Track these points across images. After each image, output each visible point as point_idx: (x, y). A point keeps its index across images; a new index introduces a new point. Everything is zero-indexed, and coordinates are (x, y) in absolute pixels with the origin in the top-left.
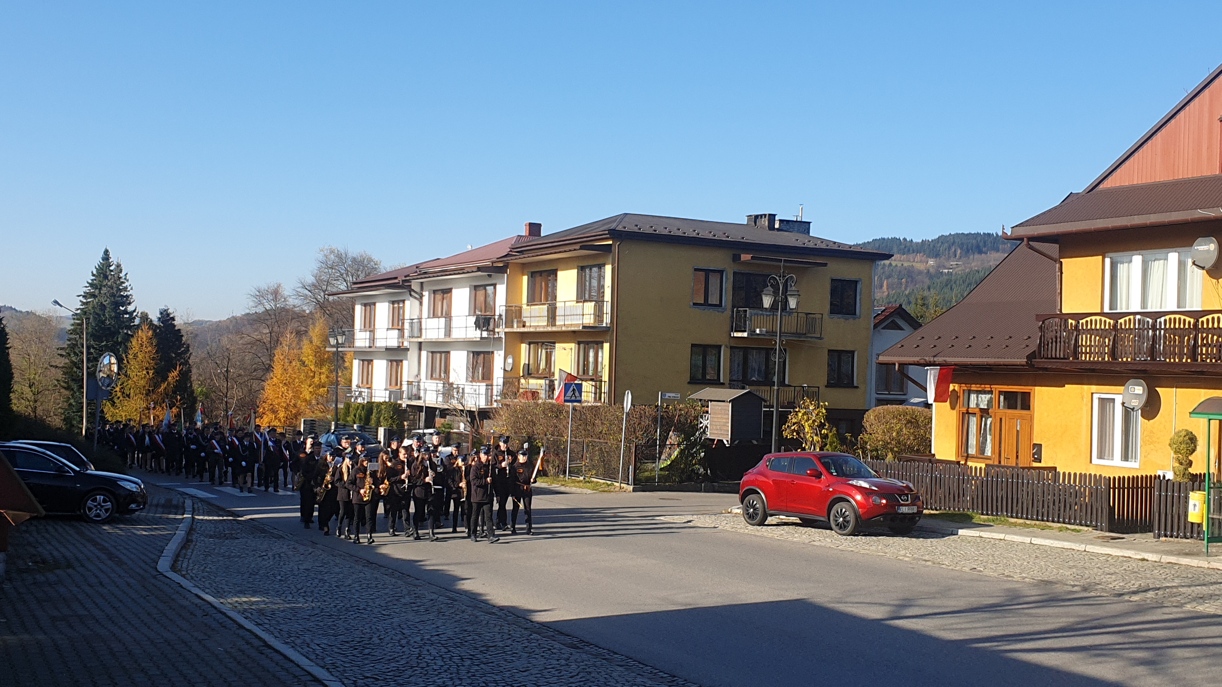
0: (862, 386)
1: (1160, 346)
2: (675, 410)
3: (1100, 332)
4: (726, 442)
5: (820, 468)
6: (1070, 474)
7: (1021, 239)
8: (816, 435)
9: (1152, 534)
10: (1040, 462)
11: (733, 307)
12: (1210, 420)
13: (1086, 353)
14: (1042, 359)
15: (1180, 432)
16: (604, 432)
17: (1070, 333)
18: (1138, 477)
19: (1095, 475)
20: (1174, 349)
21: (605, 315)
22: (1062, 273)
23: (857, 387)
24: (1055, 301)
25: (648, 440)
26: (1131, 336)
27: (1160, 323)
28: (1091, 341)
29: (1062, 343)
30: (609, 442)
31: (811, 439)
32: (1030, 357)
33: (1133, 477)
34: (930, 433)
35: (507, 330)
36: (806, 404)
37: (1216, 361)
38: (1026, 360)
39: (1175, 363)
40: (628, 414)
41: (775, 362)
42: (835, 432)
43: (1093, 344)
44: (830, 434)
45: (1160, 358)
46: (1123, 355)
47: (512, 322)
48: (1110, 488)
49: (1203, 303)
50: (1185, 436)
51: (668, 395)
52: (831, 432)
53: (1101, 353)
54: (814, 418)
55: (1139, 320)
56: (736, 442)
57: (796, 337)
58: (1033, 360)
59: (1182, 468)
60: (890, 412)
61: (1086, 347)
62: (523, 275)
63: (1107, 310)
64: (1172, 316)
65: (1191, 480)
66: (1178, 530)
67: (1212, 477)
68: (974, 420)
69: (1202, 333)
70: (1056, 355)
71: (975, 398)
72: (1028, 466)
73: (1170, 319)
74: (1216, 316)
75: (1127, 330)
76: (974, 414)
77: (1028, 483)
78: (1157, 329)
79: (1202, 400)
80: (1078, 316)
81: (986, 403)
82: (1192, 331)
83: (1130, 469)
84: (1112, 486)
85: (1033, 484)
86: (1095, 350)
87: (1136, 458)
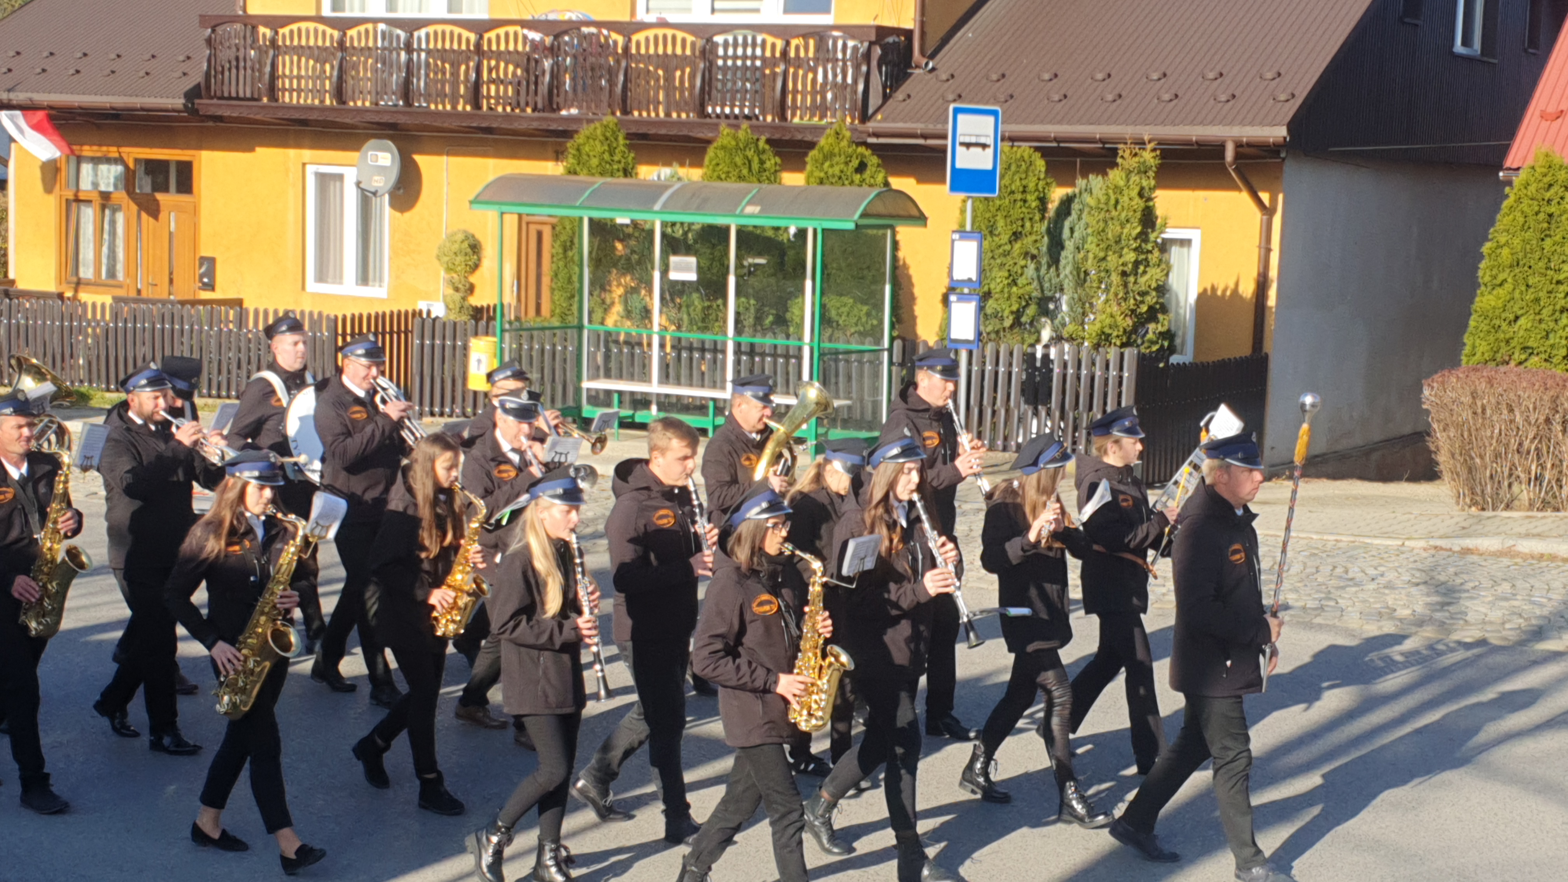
1: (419, 80)
3: (316, 52)
6: (266, 311)
10: (213, 289)
12: (502, 214)
13: (291, 90)
14: (212, 98)
15: (454, 234)
17: (261, 51)
18: (384, 315)
19: (311, 314)
20: (443, 86)
26: (370, 61)
27: (419, 39)
28: (299, 68)
29: (249, 71)
32: (193, 94)
33: (377, 314)
37: (512, 110)
38: (182, 101)
39: (445, 114)
43: (303, 73)
45: (419, 101)
46: (356, 95)
48: (336, 334)
49: (491, 7)
50: (462, 242)
53: (318, 91)
55: (383, 33)
58: (197, 101)
59: (458, 296)
61: (291, 78)
63: (326, 12)
64: (439, 28)
65: (473, 317)
66: (453, 402)
67: (506, 311)
68: (88, 215)
69: (489, 59)
70: (237, 93)
71: (91, 172)
72: (191, 297)
73: (436, 33)
74: (511, 29)
75: (362, 49)
76: (88, 202)
77: (192, 331)
78: (413, 50)
79: (491, 178)
80: (276, 22)
81: (112, 180)
82: (472, 55)
83: (371, 300)
84: (340, 331)
85: (201, 331)
86: (307, 84)
87: (381, 280)
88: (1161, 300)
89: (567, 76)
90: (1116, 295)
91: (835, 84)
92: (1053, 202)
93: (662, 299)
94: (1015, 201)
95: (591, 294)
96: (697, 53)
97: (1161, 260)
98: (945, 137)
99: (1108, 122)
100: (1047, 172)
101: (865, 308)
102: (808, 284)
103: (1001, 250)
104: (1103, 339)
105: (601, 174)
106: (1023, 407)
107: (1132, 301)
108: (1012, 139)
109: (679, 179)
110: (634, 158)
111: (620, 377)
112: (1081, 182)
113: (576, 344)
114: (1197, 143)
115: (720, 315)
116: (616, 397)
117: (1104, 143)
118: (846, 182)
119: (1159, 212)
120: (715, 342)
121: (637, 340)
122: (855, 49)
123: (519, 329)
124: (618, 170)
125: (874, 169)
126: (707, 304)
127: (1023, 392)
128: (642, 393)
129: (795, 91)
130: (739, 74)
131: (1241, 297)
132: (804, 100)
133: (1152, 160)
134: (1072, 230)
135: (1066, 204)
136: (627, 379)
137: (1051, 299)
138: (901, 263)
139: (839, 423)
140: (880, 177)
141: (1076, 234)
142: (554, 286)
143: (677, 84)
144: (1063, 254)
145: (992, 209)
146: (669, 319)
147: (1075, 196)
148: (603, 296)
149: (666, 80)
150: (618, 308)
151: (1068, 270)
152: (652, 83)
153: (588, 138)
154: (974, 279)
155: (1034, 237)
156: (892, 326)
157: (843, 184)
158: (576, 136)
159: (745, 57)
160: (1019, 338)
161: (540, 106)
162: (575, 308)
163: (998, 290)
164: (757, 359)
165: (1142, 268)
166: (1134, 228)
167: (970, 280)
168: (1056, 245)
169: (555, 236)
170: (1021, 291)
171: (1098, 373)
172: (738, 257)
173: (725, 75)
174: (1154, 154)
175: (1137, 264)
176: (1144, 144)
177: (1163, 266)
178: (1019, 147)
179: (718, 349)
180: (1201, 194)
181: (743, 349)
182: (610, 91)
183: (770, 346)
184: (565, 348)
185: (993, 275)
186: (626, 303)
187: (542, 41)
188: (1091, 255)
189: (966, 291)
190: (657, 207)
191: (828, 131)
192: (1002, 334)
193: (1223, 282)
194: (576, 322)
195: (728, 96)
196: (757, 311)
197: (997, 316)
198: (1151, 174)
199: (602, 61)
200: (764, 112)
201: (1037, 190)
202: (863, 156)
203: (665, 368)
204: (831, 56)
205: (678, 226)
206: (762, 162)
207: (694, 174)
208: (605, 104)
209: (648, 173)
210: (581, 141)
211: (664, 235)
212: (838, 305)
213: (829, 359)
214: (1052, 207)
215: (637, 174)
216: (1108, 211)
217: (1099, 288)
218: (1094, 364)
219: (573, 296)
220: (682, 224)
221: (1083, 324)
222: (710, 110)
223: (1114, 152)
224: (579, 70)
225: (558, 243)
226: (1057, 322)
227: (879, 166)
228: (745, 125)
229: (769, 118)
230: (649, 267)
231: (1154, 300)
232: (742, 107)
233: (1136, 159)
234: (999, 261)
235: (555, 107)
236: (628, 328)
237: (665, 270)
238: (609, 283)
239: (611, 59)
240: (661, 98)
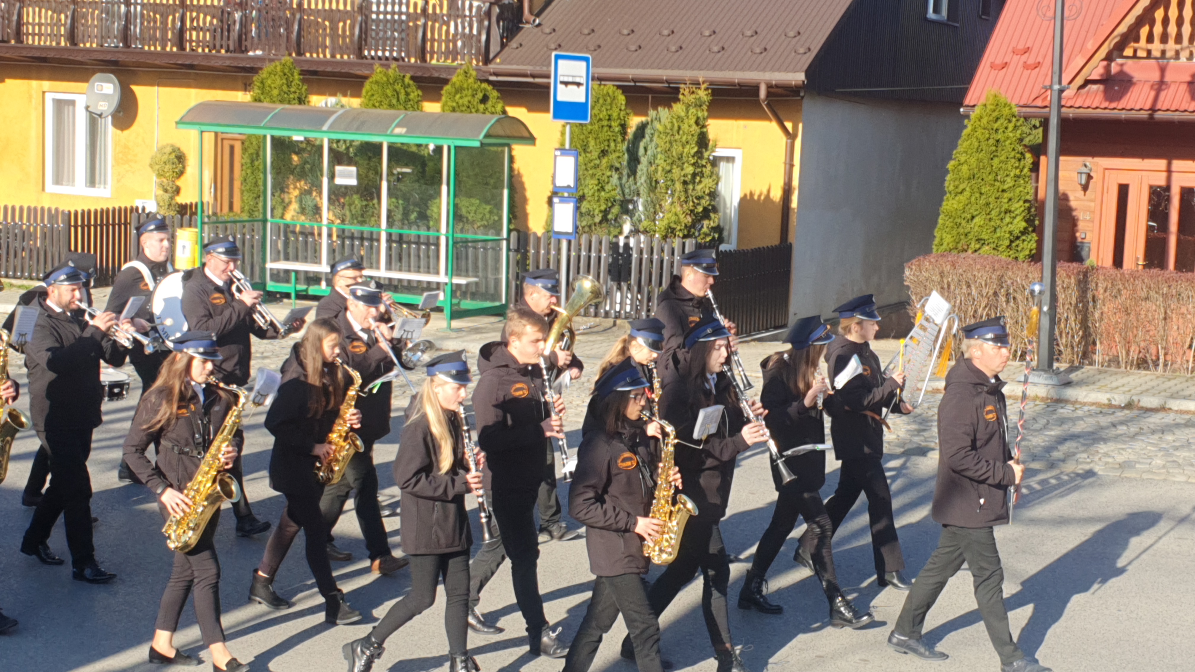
1: (135, 27)
3: (53, 4)
6: (13, 208)
12: (202, 132)
13: (34, 35)
15: (164, 147)
17: (10, 4)
18: (108, 210)
19: (49, 210)
20: (155, 32)
26: (97, 12)
28: (40, 17)
29: (1, 20)
33: (102, 209)
37: (210, 51)
39: (156, 54)
43: (43, 21)
45: (136, 44)
46: (86, 38)
48: (70, 226)
50: (170, 154)
53: (55, 35)
59: (167, 196)
61: (34, 25)
65: (179, 212)
67: (205, 208)
69: (191, 11)
75: (90, 3)
78: (131, 4)
79: (193, 103)
82: (178, 8)
83: (97, 199)
84: (73, 223)
86: (46, 29)
87: (105, 183)
88: (713, 203)
89: (253, 25)
90: (679, 199)
91: (463, 35)
92: (631, 127)
93: (330, 199)
94: (602, 126)
95: (273, 195)
96: (356, 9)
97: (712, 173)
98: (548, 77)
99: (672, 67)
100: (626, 105)
101: (488, 208)
102: (444, 188)
103: (592, 164)
104: (670, 232)
105: (281, 102)
106: (610, 283)
107: (691, 204)
108: (600, 79)
109: (342, 106)
110: (306, 90)
111: (296, 259)
112: (652, 113)
113: (261, 233)
114: (739, 84)
115: (376, 212)
116: (293, 275)
117: (669, 83)
118: (473, 110)
119: (711, 136)
120: (372, 233)
121: (310, 230)
122: (479, 8)
123: (216, 221)
124: (294, 99)
125: (494, 101)
126: (364, 203)
127: (610, 272)
128: (314, 272)
129: (433, 40)
130: (389, 25)
131: (772, 202)
132: (440, 46)
133: (705, 97)
134: (646, 149)
135: (641, 129)
136: (302, 262)
137: (631, 201)
138: (516, 172)
139: (468, 296)
140: (499, 107)
141: (649, 152)
142: (243, 188)
143: (340, 32)
144: (640, 167)
145: (585, 132)
146: (335, 215)
147: (648, 123)
148: (282, 196)
149: (331, 29)
150: (294, 206)
151: (643, 179)
152: (321, 31)
153: (270, 74)
154: (572, 186)
155: (617, 154)
156: (510, 221)
157: (471, 112)
158: (260, 72)
159: (393, 13)
160: (606, 231)
161: (231, 48)
162: (261, 205)
163: (590, 194)
164: (405, 246)
165: (698, 178)
166: (693, 148)
167: (569, 187)
168: (634, 160)
169: (245, 150)
170: (608, 195)
171: (666, 258)
172: (389, 167)
173: (377, 26)
174: (706, 92)
175: (694, 175)
176: (699, 84)
177: (714, 177)
178: (605, 85)
179: (374, 239)
180: (742, 123)
181: (393, 238)
182: (287, 37)
183: (415, 236)
184: (253, 236)
185: (587, 183)
186: (301, 201)
188: (660, 168)
189: (566, 195)
190: (325, 128)
191: (459, 71)
192: (593, 227)
193: (759, 189)
194: (261, 217)
195: (381, 42)
196: (404, 209)
197: (590, 214)
198: (705, 107)
199: (281, 14)
200: (409, 56)
201: (619, 118)
202: (485, 89)
203: (332, 252)
204: (460, 13)
205: (342, 142)
206: (407, 94)
207: (355, 102)
208: (283, 46)
209: (318, 101)
210: (264, 76)
211: (331, 149)
212: (467, 204)
213: (462, 246)
214: (631, 131)
215: (309, 102)
216: (673, 135)
217: (667, 193)
218: (663, 251)
219: (259, 197)
220: (345, 141)
221: (654, 220)
222: (366, 53)
223: (677, 90)
224: (262, 20)
225: (247, 155)
226: (635, 218)
227: (498, 98)
228: (394, 65)
229: (413, 60)
230: (319, 174)
231: (708, 203)
232: (391, 51)
233: (693, 96)
234: (591, 172)
235: (243, 49)
236: (303, 221)
237: (332, 177)
238: (288, 187)
239: (288, 12)
240: (328, 43)
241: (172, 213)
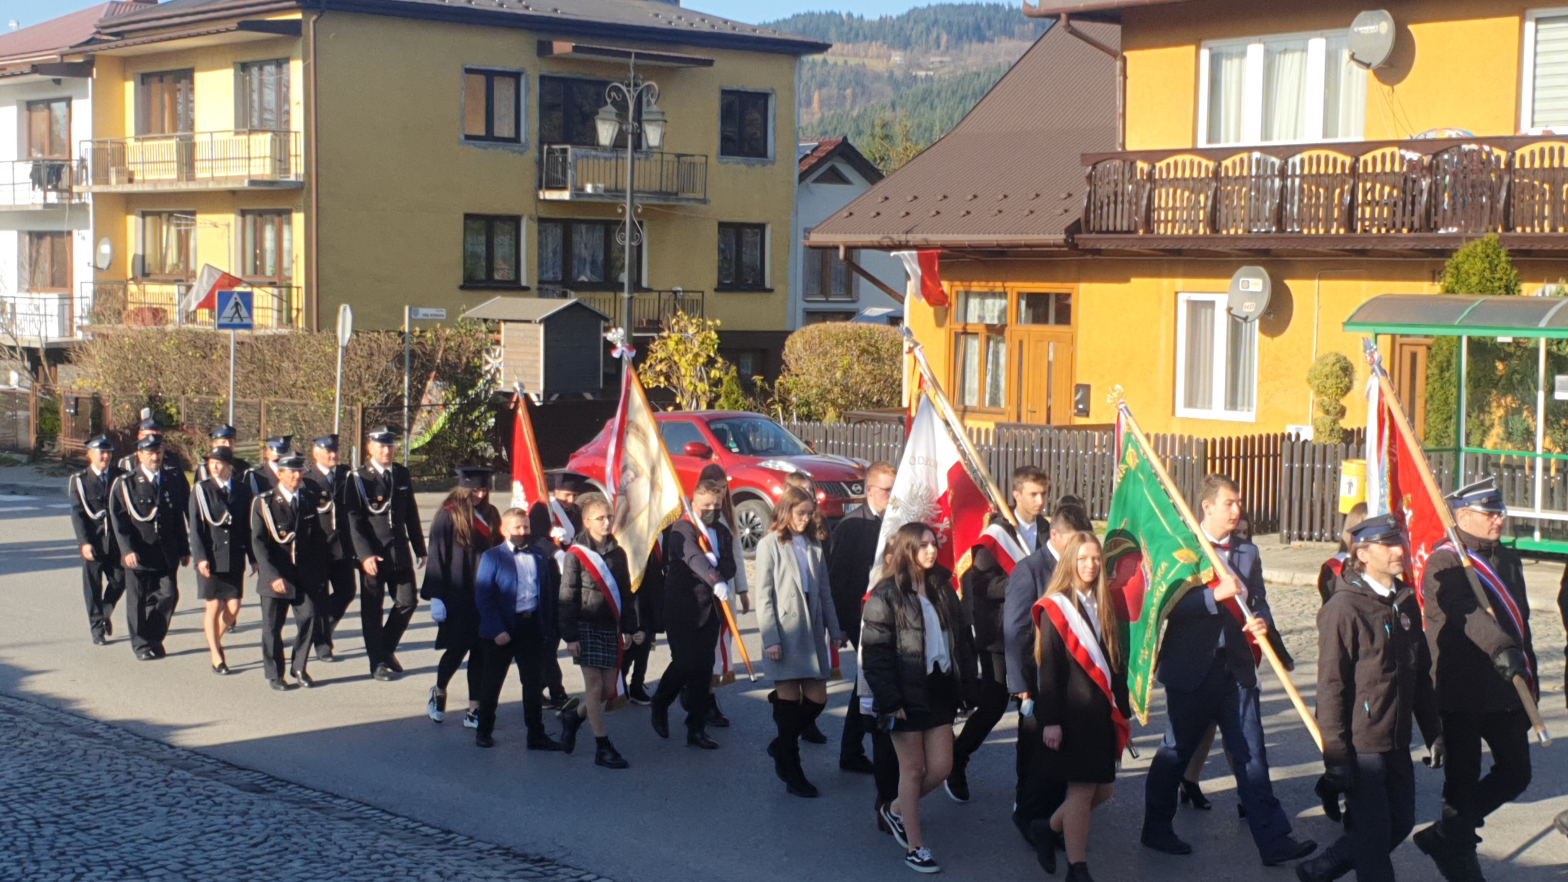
0: (779, 288)
1: (1292, 205)
2: (438, 340)
3: (1191, 183)
4: (534, 398)
5: (708, 441)
7: (1056, 16)
8: (701, 380)
9: (1276, 536)
10: (1088, 415)
11: (541, 143)
12: (1376, 335)
13: (1167, 221)
14: (1091, 232)
15: (1326, 357)
16: (299, 384)
17: (1139, 185)
18: (1253, 438)
19: (1181, 437)
20: (1317, 211)
21: (293, 160)
22: (1125, 77)
23: (771, 291)
24: (1114, 129)
25: (387, 399)
26: (1244, 190)
27: (1294, 165)
28: (1175, 199)
29: (1126, 205)
30: (310, 402)
31: (691, 388)
32: (1073, 229)
33: (1246, 437)
34: (900, 371)
35: (99, 189)
36: (682, 324)
37: (1388, 231)
38: (1063, 236)
39: (1317, 238)
40: (346, 349)
41: (623, 248)
42: (735, 374)
43: (1178, 204)
44: (726, 379)
45: (1292, 227)
46: (1230, 223)
47: (107, 173)
48: (1206, 457)
49: (1367, 130)
50: (1334, 364)
51: (422, 311)
52: (727, 374)
53: (1192, 221)
54: (696, 350)
55: (1258, 161)
56: (554, 397)
57: (658, 199)
58: (1076, 236)
59: (1328, 419)
60: (830, 334)
61: (1167, 210)
62: (126, 79)
63: (1202, 144)
64: (1314, 153)
65: (1343, 440)
66: (1322, 525)
68: (974, 346)
69: (1365, 181)
70: (1115, 227)
71: (977, 306)
72: (1067, 423)
73: (1311, 159)
74: (1388, 151)
75: (1236, 179)
76: (976, 334)
77: (1068, 454)
78: (1287, 177)
79: (1364, 300)
80: (1153, 156)
81: (996, 314)
82: (1347, 179)
83: (1240, 424)
84: (1209, 455)
85: (1076, 455)
86: (1182, 215)
87: (1250, 404)
89: (1446, 195)
93: (1546, 419)
95: (1469, 415)
105: (1482, 292)
110: (1516, 275)
113: (1452, 468)
121: (1518, 463)
124: (1500, 288)
128: (1524, 519)
142: (1428, 408)
143: (1564, 197)
146: (1554, 442)
148: (1481, 417)
149: (1552, 193)
150: (1498, 431)
152: (1537, 198)
153: (1468, 256)
158: (1455, 255)
161: (1416, 225)
162: (1452, 429)
169: (1431, 357)
182: (1492, 208)
184: (1440, 471)
186: (1506, 423)
187: (1420, 160)
190: (1543, 324)
194: (1452, 445)
199: (1483, 177)
203: (1549, 493)
205: (1564, 343)
208: (1486, 220)
209: (1531, 290)
210: (1460, 259)
211: (1549, 353)
215: (1519, 291)
219: (1450, 418)
224: (1458, 187)
225: (1434, 363)
230: (1532, 387)
235: (1432, 226)
236: (1509, 451)
237: (1551, 390)
238: (1489, 404)
239: (1493, 175)
240: (1546, 213)
241: (1335, 441)
